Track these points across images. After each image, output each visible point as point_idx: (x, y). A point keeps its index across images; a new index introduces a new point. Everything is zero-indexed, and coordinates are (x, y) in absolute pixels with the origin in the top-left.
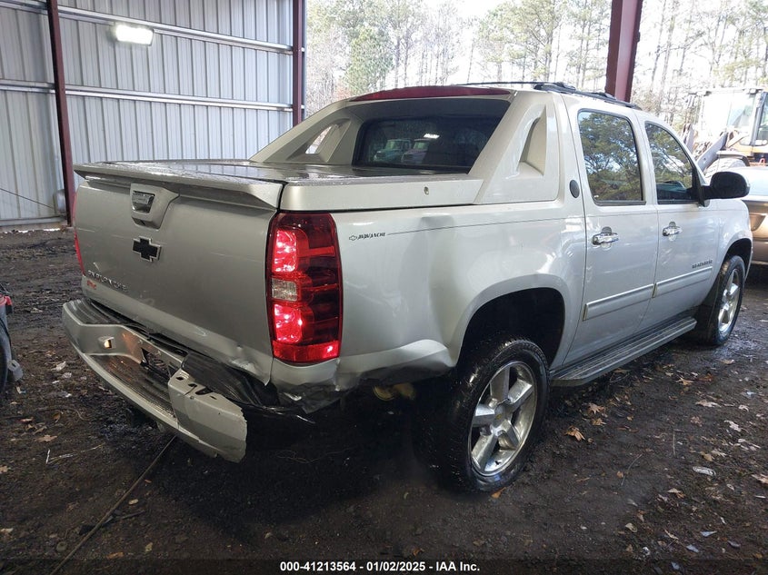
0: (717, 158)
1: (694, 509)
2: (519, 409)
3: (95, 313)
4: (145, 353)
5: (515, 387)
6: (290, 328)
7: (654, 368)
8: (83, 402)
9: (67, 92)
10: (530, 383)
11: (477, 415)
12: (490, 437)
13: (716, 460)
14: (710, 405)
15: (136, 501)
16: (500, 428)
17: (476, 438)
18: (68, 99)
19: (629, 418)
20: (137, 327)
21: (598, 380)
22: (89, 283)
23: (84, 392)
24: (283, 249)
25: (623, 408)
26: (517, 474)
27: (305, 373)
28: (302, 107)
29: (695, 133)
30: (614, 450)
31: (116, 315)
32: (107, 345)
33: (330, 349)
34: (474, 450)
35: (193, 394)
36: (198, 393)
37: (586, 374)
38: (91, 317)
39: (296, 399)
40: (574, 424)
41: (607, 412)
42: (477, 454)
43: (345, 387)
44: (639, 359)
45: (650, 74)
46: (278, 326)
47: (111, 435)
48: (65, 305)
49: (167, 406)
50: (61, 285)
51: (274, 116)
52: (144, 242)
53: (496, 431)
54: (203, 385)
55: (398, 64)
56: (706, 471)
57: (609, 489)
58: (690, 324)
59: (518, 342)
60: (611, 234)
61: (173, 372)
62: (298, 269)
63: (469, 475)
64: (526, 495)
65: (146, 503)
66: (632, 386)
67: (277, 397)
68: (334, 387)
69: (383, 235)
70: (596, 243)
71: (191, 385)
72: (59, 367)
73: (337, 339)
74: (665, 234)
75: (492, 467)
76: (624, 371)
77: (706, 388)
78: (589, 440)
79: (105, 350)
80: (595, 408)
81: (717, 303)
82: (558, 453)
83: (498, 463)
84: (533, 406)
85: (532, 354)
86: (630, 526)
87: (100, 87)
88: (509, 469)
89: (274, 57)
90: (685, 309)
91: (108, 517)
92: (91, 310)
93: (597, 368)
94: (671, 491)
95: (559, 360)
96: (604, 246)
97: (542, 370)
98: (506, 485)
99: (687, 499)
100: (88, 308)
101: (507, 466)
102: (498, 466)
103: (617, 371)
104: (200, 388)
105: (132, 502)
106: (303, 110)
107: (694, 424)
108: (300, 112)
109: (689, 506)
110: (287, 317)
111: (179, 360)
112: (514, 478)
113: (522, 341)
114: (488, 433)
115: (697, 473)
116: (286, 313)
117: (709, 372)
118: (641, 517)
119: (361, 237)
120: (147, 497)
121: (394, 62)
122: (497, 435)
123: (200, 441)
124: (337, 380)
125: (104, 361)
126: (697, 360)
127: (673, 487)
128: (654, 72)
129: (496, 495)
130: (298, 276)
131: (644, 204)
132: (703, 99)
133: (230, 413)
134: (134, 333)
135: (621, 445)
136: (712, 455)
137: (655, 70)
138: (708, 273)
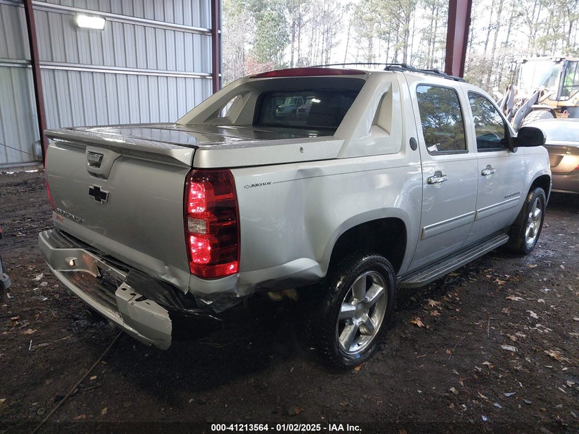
0: (532, 111)
1: (500, 376)
2: (374, 305)
3: (62, 240)
4: (100, 269)
5: (371, 290)
6: (202, 253)
7: (478, 272)
8: (56, 304)
9: (41, 67)
10: (382, 286)
11: (342, 311)
12: (353, 327)
13: (518, 340)
14: (517, 299)
15: (95, 377)
16: (360, 320)
17: (342, 327)
18: (42, 72)
19: (457, 310)
20: (93, 250)
21: (436, 281)
22: (58, 217)
23: (57, 296)
24: (196, 196)
25: (453, 302)
26: (373, 353)
27: (214, 285)
28: (220, 75)
29: (515, 91)
30: (445, 334)
31: (79, 241)
32: (71, 263)
33: (232, 267)
34: (341, 336)
35: (133, 301)
36: (137, 300)
37: (424, 278)
38: (59, 243)
39: (208, 303)
40: (416, 315)
41: (441, 306)
42: (343, 339)
43: (244, 294)
44: (468, 265)
45: (483, 45)
46: (194, 251)
47: (77, 328)
48: (40, 234)
49: (115, 308)
50: (40, 214)
51: (198, 83)
52: (97, 189)
53: (357, 322)
54: (141, 294)
55: (293, 39)
56: (511, 348)
57: (440, 363)
58: (504, 239)
59: (372, 257)
60: (441, 176)
61: (120, 284)
62: (207, 210)
63: (337, 354)
64: (379, 368)
65: (102, 379)
66: (461, 286)
67: (195, 302)
68: (236, 294)
69: (270, 183)
70: (430, 183)
71: (132, 294)
72: (38, 278)
73: (236, 260)
74: (483, 174)
75: (355, 348)
76: (456, 275)
77: (514, 286)
78: (427, 327)
79: (70, 267)
80: (433, 303)
81: (524, 222)
82: (404, 336)
83: (359, 345)
84: (384, 303)
85: (383, 265)
86: (453, 389)
87: (66, 62)
88: (367, 349)
89: (197, 37)
90: (501, 227)
91: (74, 390)
92: (59, 238)
93: (433, 274)
94: (484, 363)
95: (404, 269)
96: (436, 185)
97: (391, 277)
98: (365, 360)
99: (496, 369)
100: (57, 236)
101: (366, 347)
102: (359, 348)
103: (451, 275)
104: (138, 296)
105: (92, 378)
106: (220, 77)
107: (504, 314)
108: (218, 79)
109: (497, 374)
110: (200, 244)
111: (123, 275)
112: (371, 356)
113: (375, 256)
114: (351, 324)
115: (504, 350)
116: (200, 242)
117: (518, 274)
118: (462, 383)
119: (253, 186)
120: (103, 374)
121: (290, 38)
122: (358, 325)
123: (140, 335)
124: (238, 289)
125: (70, 275)
126: (510, 265)
127: (485, 360)
128: (486, 44)
129: (357, 369)
130: (207, 215)
131: (467, 152)
132: (522, 65)
133: (160, 315)
134: (91, 255)
135: (450, 329)
136: (516, 336)
137: (487, 42)
138: (517, 201)
